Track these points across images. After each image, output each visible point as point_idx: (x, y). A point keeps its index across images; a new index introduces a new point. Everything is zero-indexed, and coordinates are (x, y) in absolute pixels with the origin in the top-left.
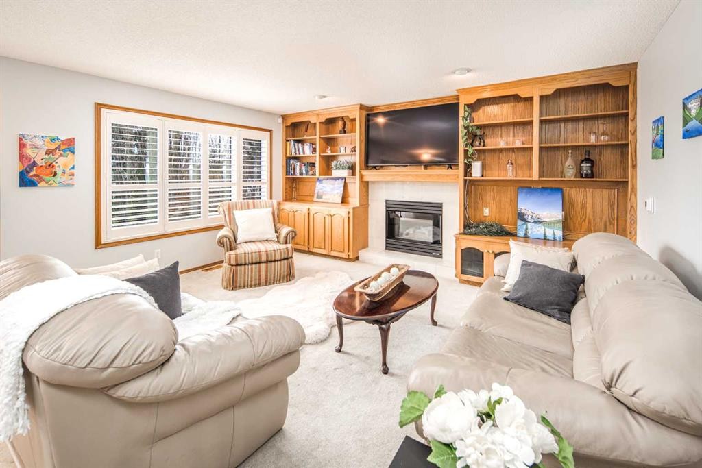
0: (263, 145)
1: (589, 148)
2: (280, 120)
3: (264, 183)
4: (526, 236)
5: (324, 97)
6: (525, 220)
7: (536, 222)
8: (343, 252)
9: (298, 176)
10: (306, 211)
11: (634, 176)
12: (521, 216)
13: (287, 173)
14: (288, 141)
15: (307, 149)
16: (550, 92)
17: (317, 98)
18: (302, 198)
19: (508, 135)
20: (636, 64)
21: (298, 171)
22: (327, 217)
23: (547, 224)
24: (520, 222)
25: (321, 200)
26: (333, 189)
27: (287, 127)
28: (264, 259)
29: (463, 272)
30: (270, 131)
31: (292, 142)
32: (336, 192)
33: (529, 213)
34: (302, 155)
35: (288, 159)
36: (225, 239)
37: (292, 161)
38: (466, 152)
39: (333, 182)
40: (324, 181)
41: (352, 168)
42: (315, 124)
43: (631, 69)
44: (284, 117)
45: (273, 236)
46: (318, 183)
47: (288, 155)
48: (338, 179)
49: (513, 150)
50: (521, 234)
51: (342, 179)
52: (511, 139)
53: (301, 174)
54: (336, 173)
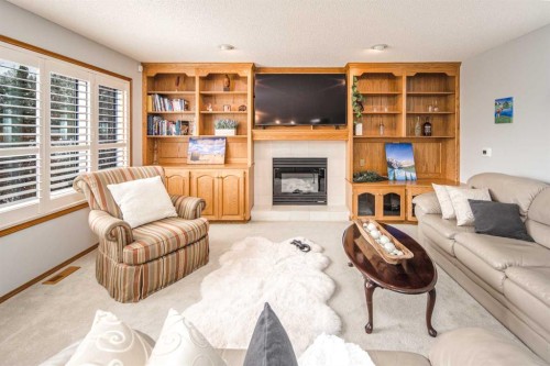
0: (119, 96)
1: (428, 116)
2: (140, 68)
3: (122, 145)
4: (395, 180)
5: (232, 48)
6: (393, 168)
7: (400, 168)
8: (238, 214)
9: (165, 135)
10: (187, 176)
11: (458, 134)
12: (390, 165)
13: (149, 132)
14: (149, 94)
15: (177, 106)
16: (412, 74)
17: (223, 48)
18: (168, 161)
19: (377, 103)
20: (460, 63)
21: (165, 130)
22: (216, 180)
23: (407, 169)
24: (389, 169)
25: (197, 162)
26: (212, 150)
27: (149, 78)
28: (183, 244)
29: (359, 214)
30: (129, 80)
31: (157, 96)
32: (215, 152)
33: (394, 162)
34: (168, 111)
35: (150, 116)
36: (119, 229)
37: (155, 118)
38: (355, 115)
39: (210, 142)
40: (199, 142)
41: (238, 128)
42: (194, 78)
43: (456, 66)
44: (145, 66)
45: (172, 212)
46: (190, 144)
47: (150, 110)
48: (218, 138)
49: (381, 115)
50: (391, 178)
51: (223, 138)
52: (379, 106)
53: (168, 133)
54: (219, 132)
